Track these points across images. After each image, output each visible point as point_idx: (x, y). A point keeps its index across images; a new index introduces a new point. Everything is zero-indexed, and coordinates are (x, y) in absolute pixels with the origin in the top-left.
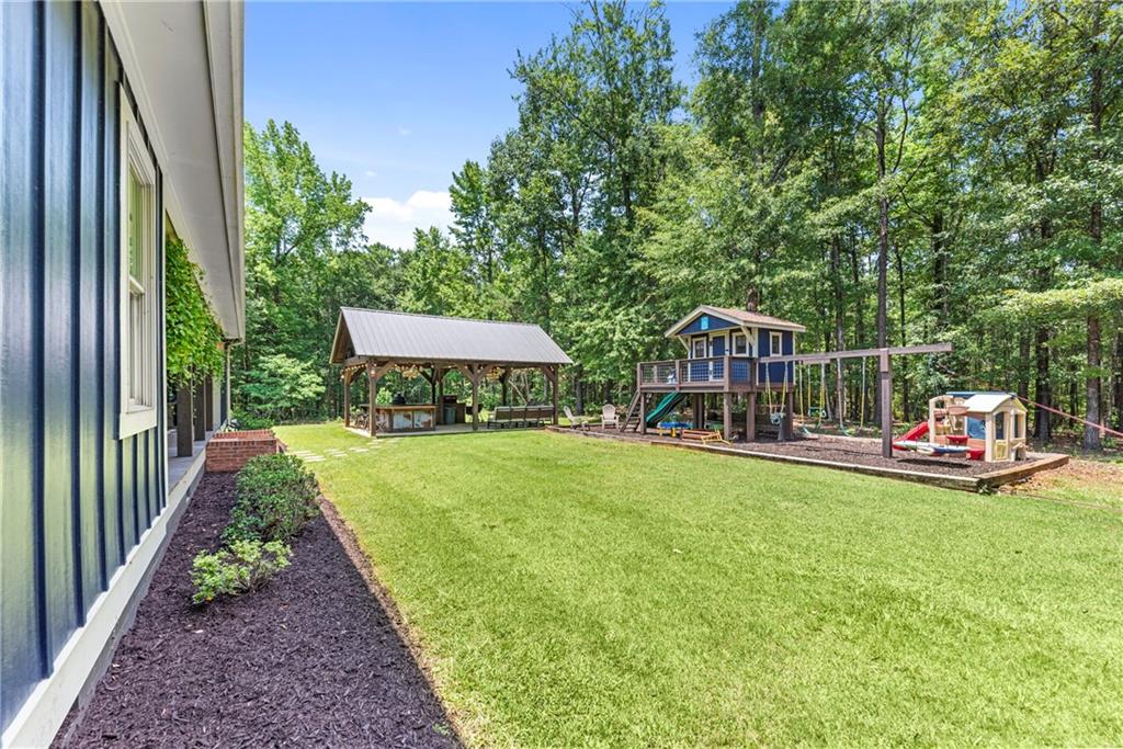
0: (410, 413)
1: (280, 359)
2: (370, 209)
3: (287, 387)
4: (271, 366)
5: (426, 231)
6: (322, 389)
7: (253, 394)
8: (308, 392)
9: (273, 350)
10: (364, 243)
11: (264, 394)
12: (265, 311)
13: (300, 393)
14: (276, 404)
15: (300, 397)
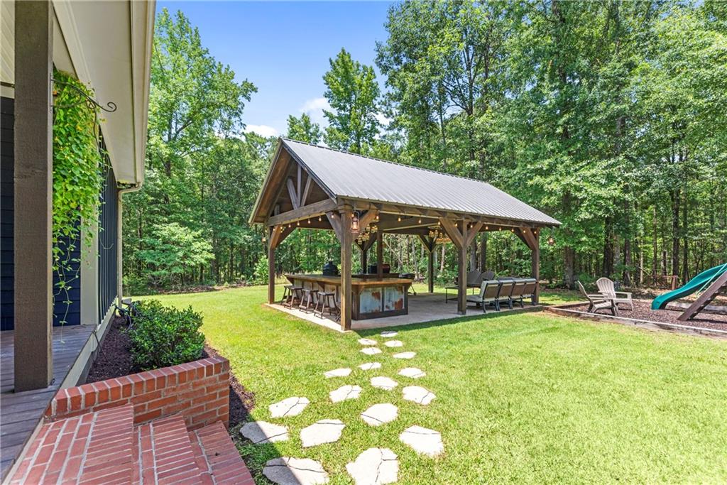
0: (380, 290)
1: (173, 227)
2: (255, 90)
3: (181, 254)
4: (165, 233)
5: (299, 117)
6: (212, 256)
7: (148, 260)
8: (199, 259)
9: (166, 219)
10: (242, 130)
11: (159, 260)
12: (159, 182)
13: (192, 259)
14: (169, 270)
15: (193, 264)
